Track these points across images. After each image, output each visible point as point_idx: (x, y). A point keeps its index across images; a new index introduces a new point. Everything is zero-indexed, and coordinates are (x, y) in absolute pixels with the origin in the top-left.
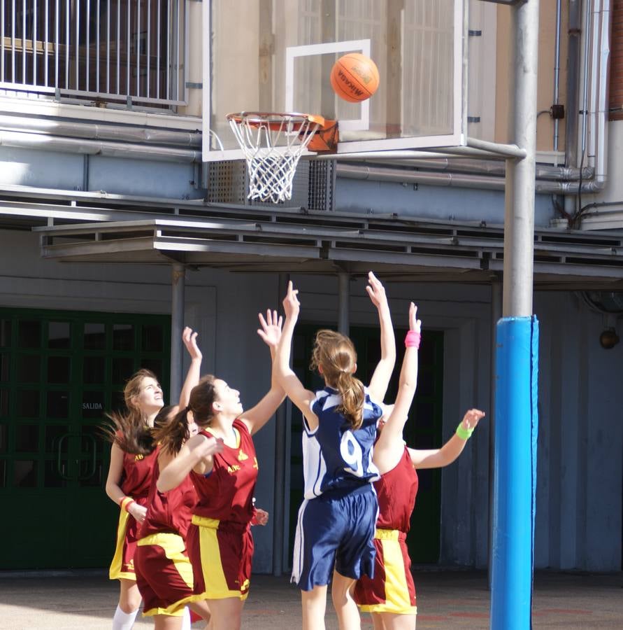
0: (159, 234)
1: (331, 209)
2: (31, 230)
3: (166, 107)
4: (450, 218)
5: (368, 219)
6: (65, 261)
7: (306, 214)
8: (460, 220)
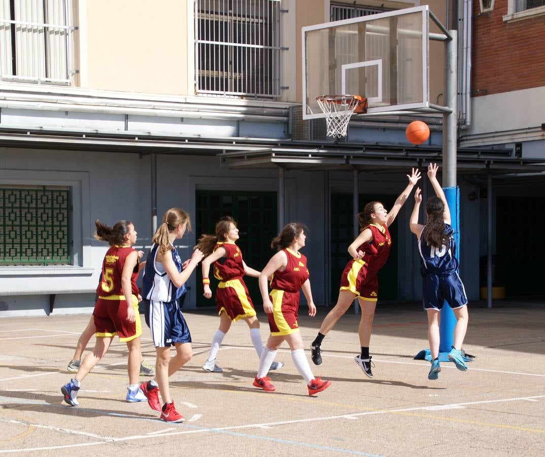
0: (274, 155)
1: (347, 141)
2: (215, 155)
3: (272, 98)
4: (400, 144)
5: (365, 145)
6: (231, 169)
7: (337, 144)
8: (405, 144)
